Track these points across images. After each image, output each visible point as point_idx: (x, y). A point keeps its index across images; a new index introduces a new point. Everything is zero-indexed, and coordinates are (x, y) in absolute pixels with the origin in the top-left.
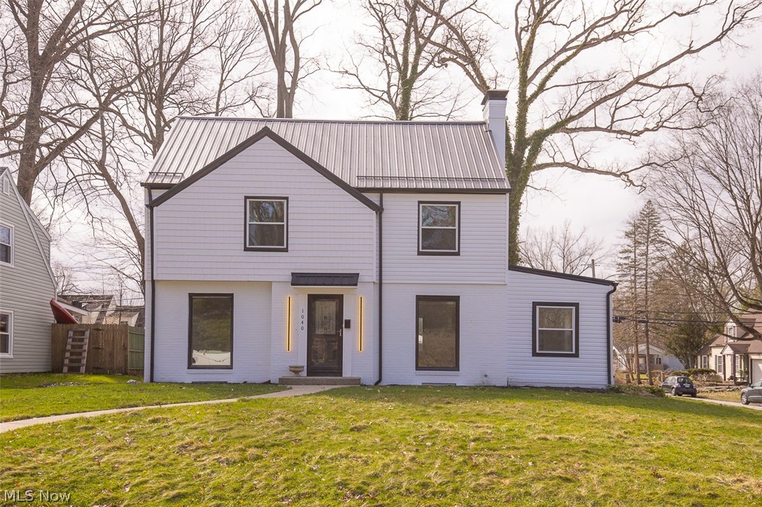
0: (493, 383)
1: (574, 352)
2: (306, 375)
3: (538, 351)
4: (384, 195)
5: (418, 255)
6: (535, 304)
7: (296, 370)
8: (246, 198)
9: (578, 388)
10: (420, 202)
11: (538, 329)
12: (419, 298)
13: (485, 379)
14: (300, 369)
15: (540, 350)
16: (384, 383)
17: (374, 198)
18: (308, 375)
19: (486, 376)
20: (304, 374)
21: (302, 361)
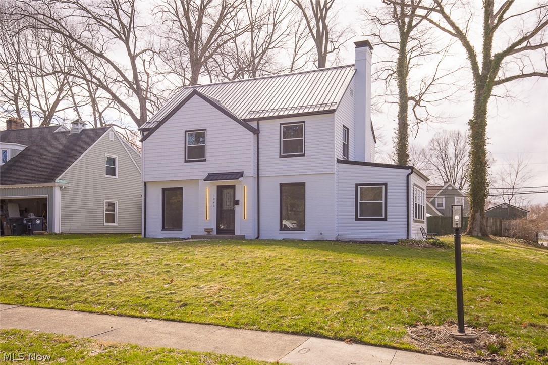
0: (325, 239)
1: (383, 217)
2: (216, 233)
3: (359, 217)
4: (259, 121)
5: (280, 157)
6: (357, 185)
7: (208, 231)
8: (186, 132)
9: (377, 241)
10: (281, 124)
11: (359, 202)
12: (282, 185)
13: (321, 236)
14: (210, 230)
15: (360, 216)
16: (260, 238)
17: (254, 124)
18: (217, 234)
19: (321, 234)
20: (215, 233)
21: (213, 225)
